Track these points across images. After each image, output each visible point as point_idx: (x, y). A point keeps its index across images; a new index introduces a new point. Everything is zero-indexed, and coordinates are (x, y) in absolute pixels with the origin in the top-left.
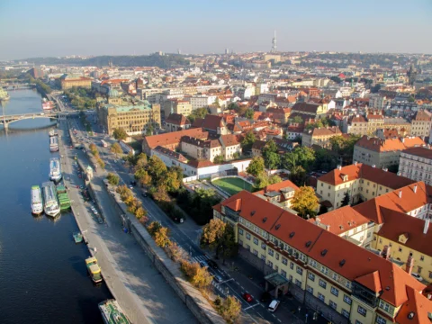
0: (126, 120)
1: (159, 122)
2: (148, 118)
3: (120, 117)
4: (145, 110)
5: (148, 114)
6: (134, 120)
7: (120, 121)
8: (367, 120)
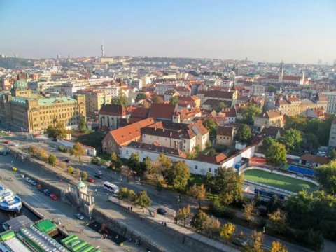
0: (49, 114)
1: (84, 115)
2: (73, 111)
3: (42, 111)
4: (69, 102)
5: (73, 107)
6: (58, 113)
7: (43, 115)
8: (289, 102)
